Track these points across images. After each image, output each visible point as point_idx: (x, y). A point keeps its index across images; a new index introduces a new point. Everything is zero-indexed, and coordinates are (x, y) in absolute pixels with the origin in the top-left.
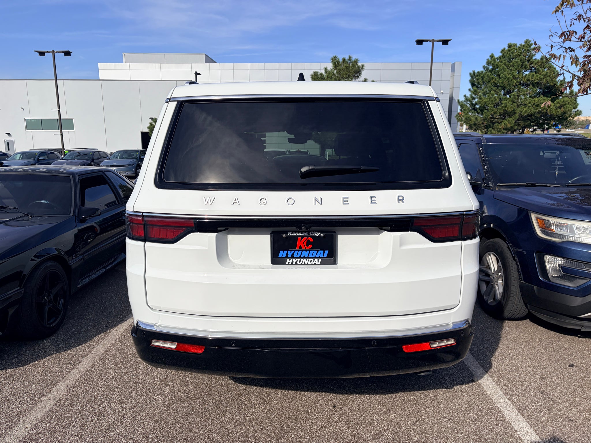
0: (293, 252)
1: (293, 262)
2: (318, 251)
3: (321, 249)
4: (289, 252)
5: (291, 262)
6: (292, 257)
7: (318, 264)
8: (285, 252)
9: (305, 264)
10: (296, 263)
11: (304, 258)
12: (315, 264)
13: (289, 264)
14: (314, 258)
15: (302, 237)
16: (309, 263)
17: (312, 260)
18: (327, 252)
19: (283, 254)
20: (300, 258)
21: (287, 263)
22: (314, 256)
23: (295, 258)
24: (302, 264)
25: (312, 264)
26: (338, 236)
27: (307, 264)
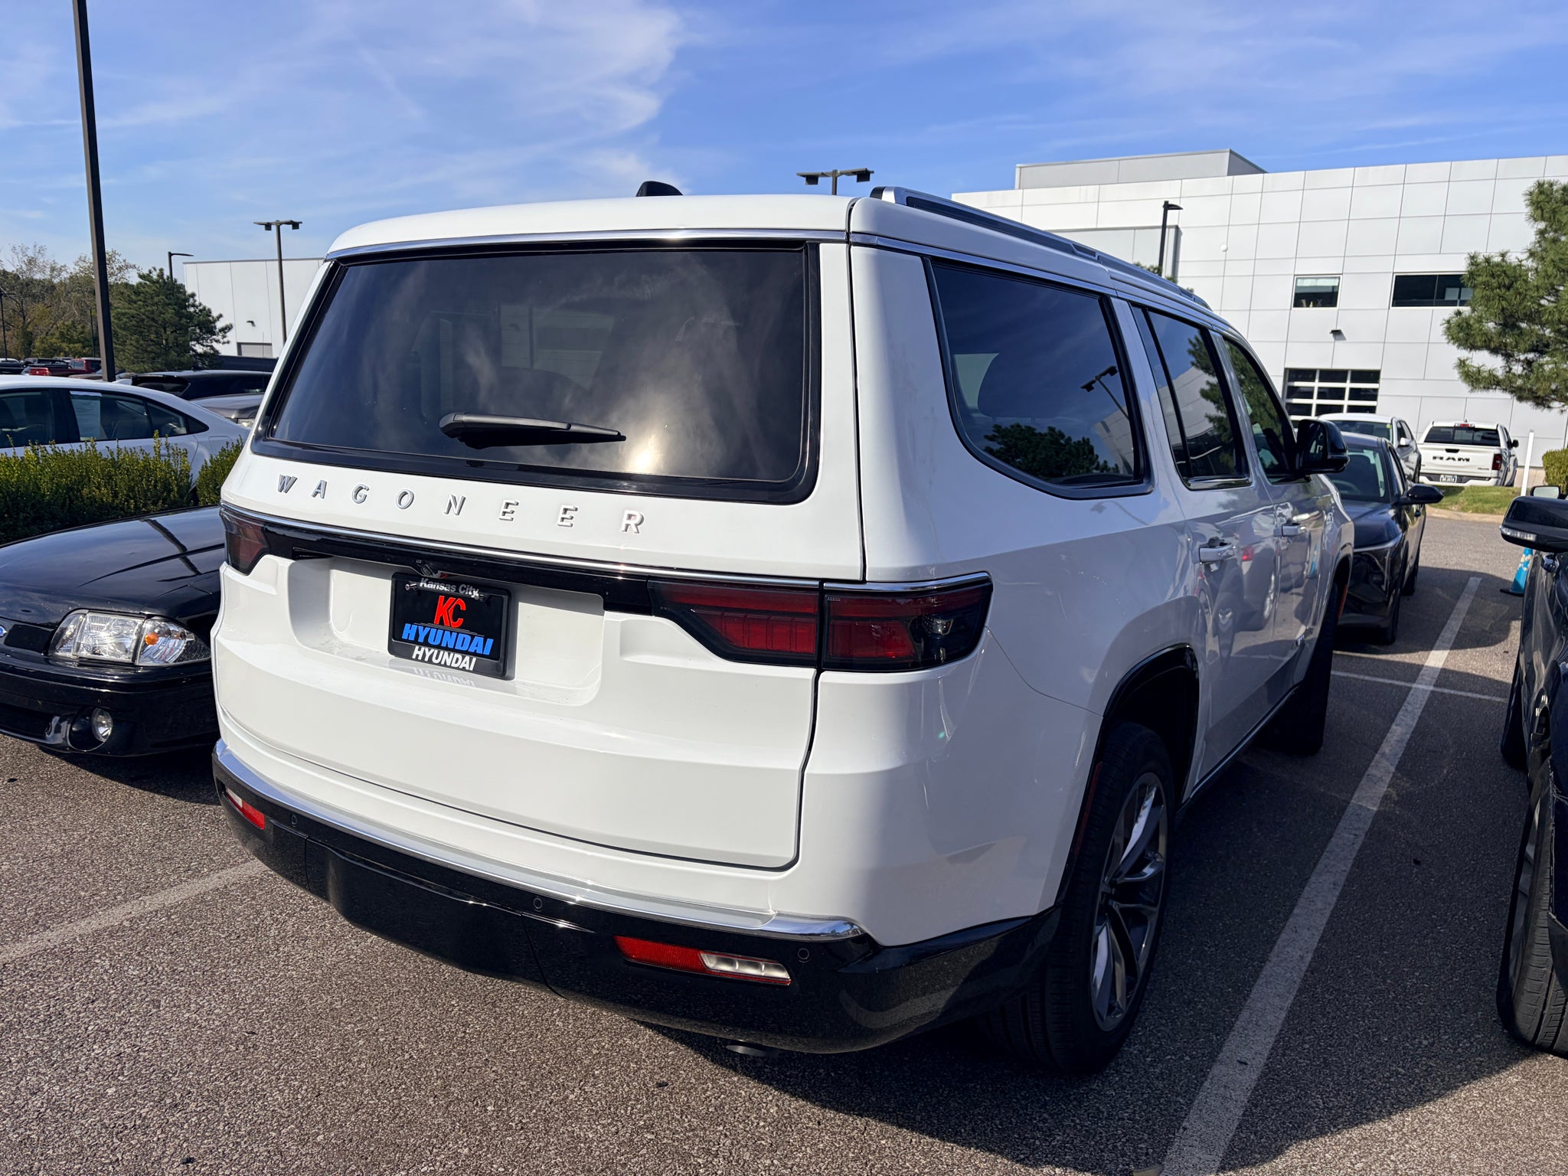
0: (427, 629)
1: (424, 655)
2: (473, 637)
3: (480, 633)
4: (421, 628)
5: (421, 654)
6: (426, 644)
7: (469, 671)
8: (415, 627)
9: (445, 665)
10: (430, 661)
11: (446, 649)
12: (464, 669)
13: (417, 659)
14: (465, 653)
15: (447, 595)
16: (453, 665)
17: (459, 656)
18: (490, 642)
19: (409, 631)
20: (439, 647)
21: (414, 657)
22: (465, 648)
23: (431, 646)
24: (439, 664)
25: (458, 668)
26: (520, 604)
27: (450, 667)
